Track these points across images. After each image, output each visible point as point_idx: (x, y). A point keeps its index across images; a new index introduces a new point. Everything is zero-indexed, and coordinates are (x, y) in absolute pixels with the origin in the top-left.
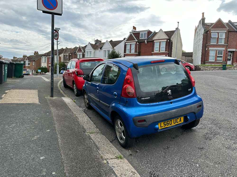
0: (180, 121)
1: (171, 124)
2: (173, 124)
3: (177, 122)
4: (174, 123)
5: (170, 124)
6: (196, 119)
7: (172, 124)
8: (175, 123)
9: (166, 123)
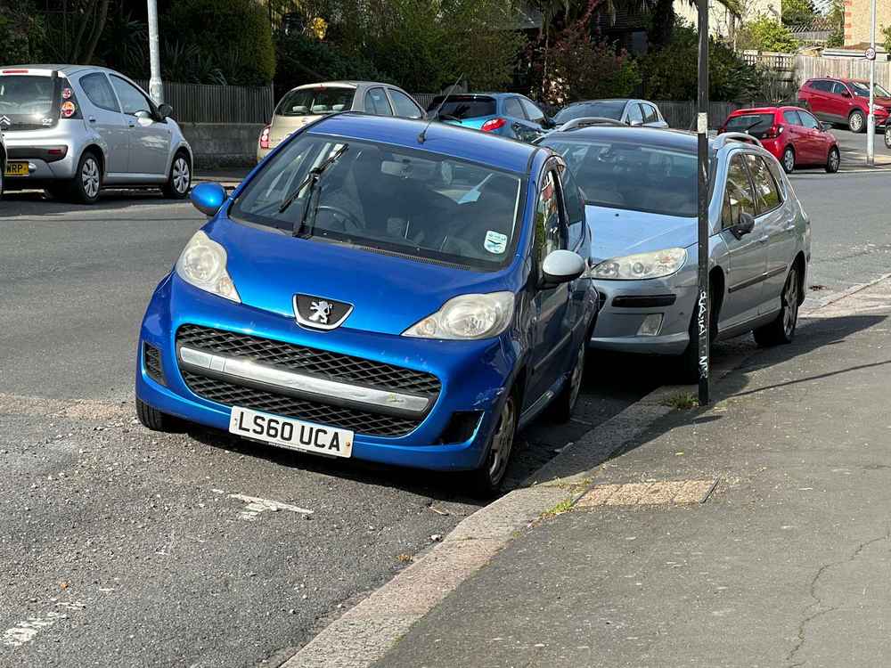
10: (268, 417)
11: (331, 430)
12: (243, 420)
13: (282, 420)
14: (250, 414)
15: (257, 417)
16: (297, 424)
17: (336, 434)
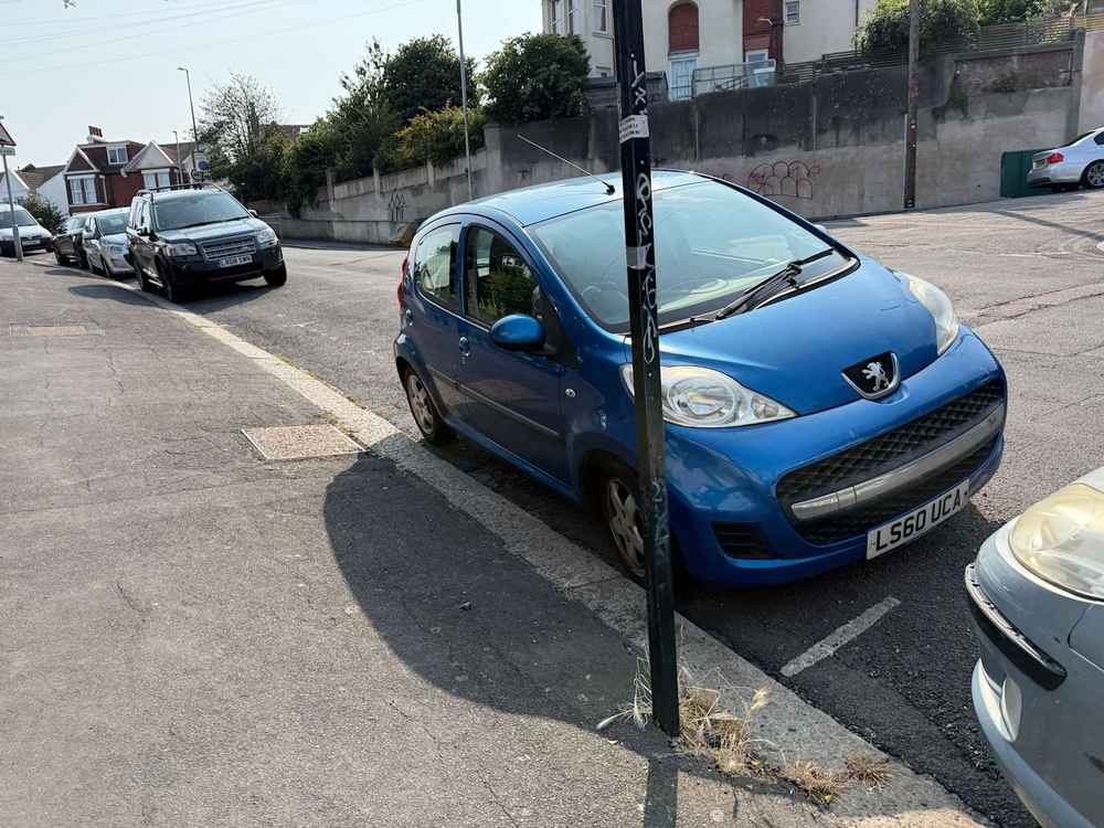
10: (902, 520)
11: (953, 492)
12: (880, 539)
13: (915, 513)
14: (885, 529)
15: (893, 528)
16: (928, 507)
17: (958, 491)
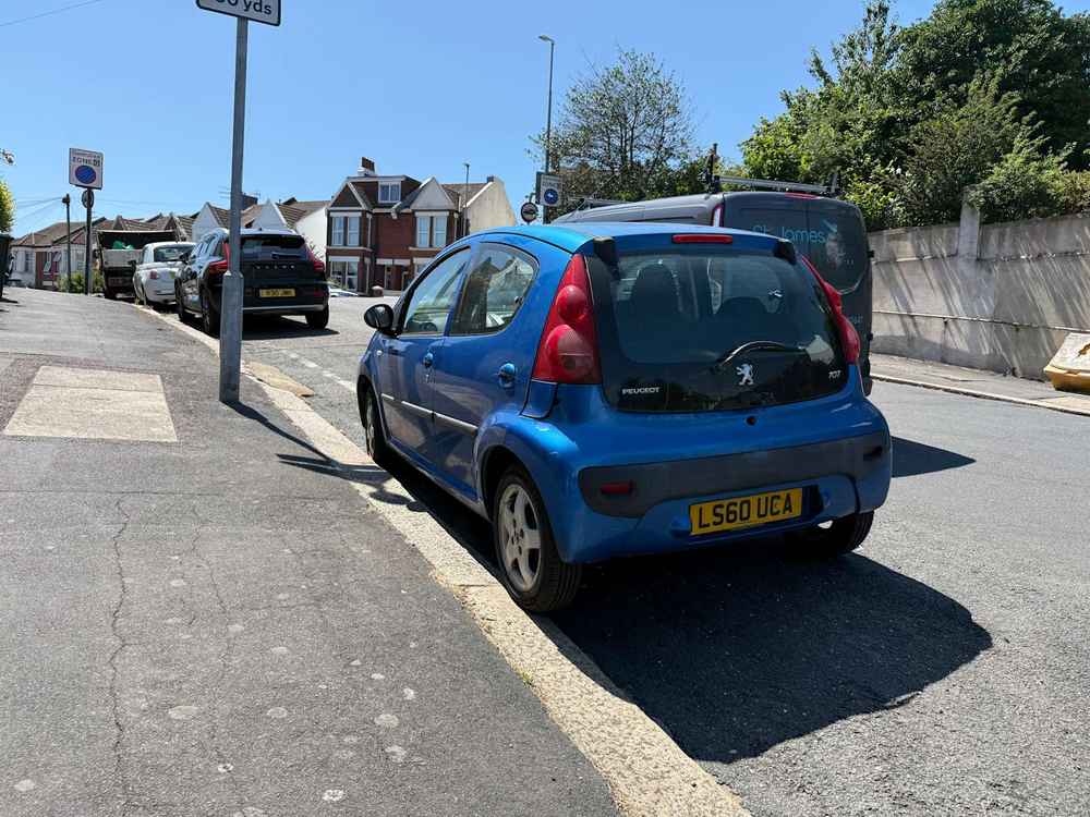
0: (788, 508)
1: (746, 519)
2: (754, 520)
3: (772, 514)
4: (760, 516)
5: (741, 519)
6: (858, 507)
7: (751, 519)
8: (764, 516)
9: (723, 511)
